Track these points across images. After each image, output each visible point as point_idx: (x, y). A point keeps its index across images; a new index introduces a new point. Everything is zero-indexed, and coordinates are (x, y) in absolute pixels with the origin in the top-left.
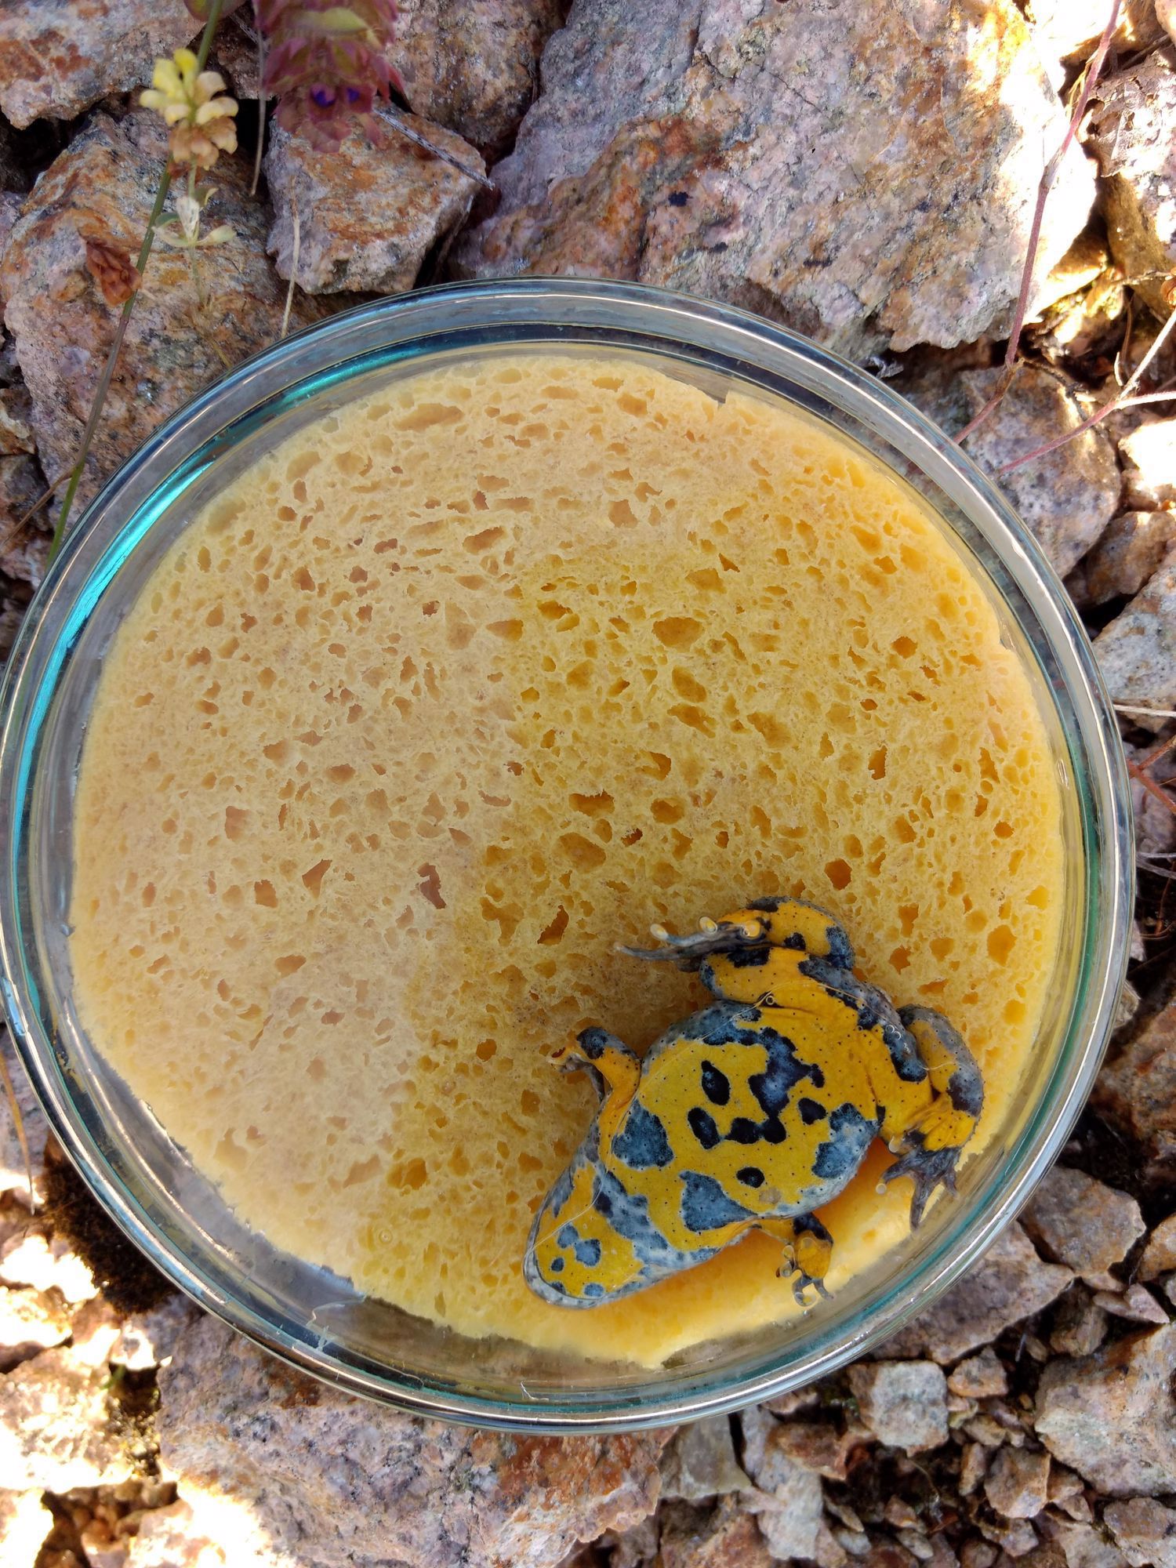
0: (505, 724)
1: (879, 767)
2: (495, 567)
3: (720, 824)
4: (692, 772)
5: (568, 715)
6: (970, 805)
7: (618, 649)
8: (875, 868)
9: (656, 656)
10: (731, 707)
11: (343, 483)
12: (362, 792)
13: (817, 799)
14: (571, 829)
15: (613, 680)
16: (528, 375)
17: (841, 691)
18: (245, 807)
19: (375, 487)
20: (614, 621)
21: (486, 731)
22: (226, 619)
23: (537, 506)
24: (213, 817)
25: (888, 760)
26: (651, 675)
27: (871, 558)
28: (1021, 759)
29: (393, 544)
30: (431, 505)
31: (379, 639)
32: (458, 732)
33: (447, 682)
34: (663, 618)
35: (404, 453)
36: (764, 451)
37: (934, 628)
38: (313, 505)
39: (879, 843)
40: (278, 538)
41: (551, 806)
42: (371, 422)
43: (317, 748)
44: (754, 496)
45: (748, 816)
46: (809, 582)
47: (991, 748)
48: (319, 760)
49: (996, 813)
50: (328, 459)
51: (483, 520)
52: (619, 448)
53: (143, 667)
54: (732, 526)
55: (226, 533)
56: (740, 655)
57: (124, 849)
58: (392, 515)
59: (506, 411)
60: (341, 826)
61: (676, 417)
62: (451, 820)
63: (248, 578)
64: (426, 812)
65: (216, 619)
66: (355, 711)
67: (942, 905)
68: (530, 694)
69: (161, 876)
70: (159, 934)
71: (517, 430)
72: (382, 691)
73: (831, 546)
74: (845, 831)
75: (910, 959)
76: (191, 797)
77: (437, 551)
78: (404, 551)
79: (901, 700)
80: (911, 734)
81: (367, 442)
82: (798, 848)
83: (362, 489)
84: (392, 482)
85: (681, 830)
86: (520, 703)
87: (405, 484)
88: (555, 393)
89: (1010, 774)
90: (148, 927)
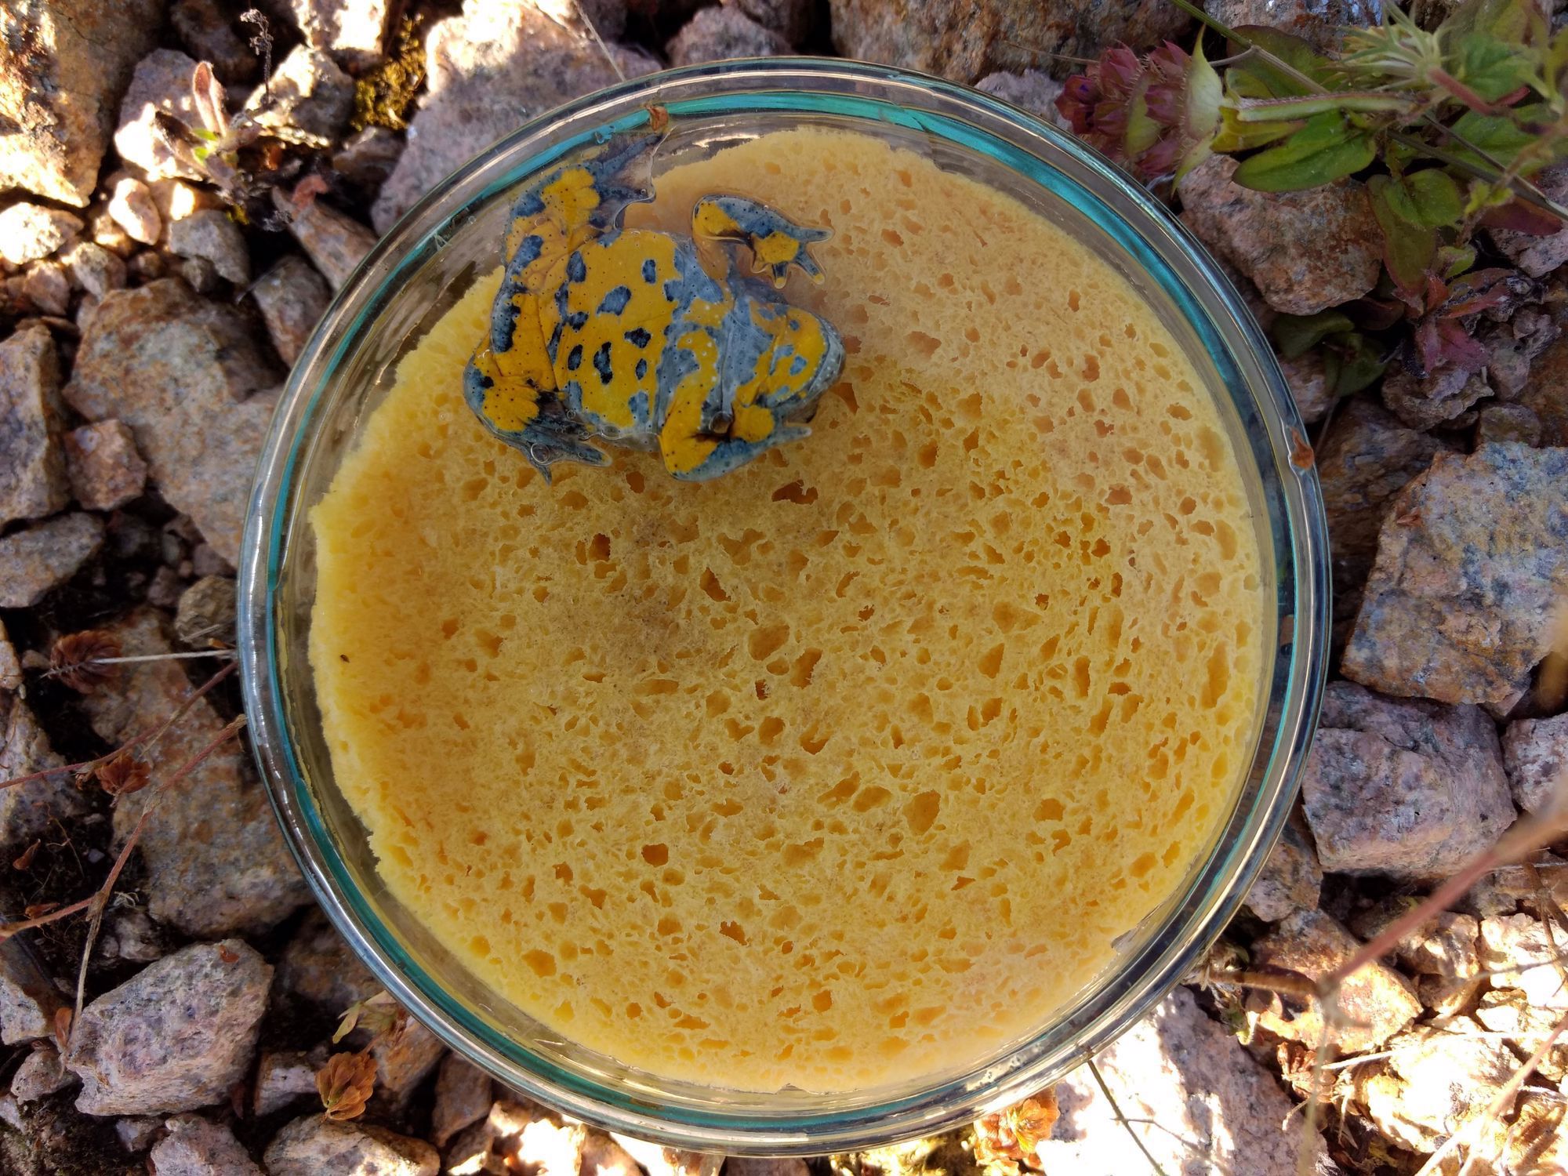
0: (909, 623)
1: (733, 931)
2: (1053, 674)
3: (741, 771)
4: (796, 768)
5: (892, 681)
6: (667, 992)
7: (932, 752)
8: (649, 888)
9: (910, 783)
10: (838, 828)
11: (1192, 571)
12: (904, 468)
13: (726, 865)
14: (792, 640)
15: (906, 736)
16: (1214, 785)
17: (811, 928)
18: (935, 358)
19: (1176, 598)
20: (959, 759)
21: (909, 603)
22: (1115, 409)
23: (1091, 738)
24: (937, 324)
25: (734, 943)
26: (895, 770)
27: (911, 1012)
28: (686, 1053)
29: (1117, 591)
30: (1136, 644)
31: (1035, 542)
32: (919, 578)
33: (968, 587)
34: (941, 805)
35: (1195, 640)
36: (1049, 962)
37: (826, 1035)
38: (1185, 535)
39: (667, 901)
40: (1169, 489)
41: (819, 630)
42: (1236, 622)
43: (960, 443)
44: (1014, 935)
45: (737, 799)
46: (914, 947)
47: (705, 1034)
48: (949, 440)
49: (650, 1010)
50: (1221, 567)
51: (1101, 682)
52: (1112, 835)
53: (1105, 312)
54: (995, 902)
55: (1196, 443)
56: (879, 856)
57: (946, 229)
58: (1142, 604)
59: (1191, 749)
60: (884, 437)
61: (1114, 899)
62: (846, 536)
63: (1145, 445)
64: (862, 517)
65: (1120, 398)
66: (979, 492)
67: (594, 930)
68: (924, 658)
69: (904, 256)
70: (853, 234)
71: (1169, 752)
72: (986, 526)
73: (937, 981)
74: (689, 876)
75: (561, 881)
76: (964, 312)
77: (1090, 630)
78: (1106, 599)
79: (779, 978)
80: (746, 971)
81: (1220, 610)
82: (693, 829)
83: (1178, 587)
84: (1173, 617)
85: (749, 736)
86: (923, 644)
87: (1166, 628)
88: (1186, 801)
89: (677, 1038)
90: (864, 226)
